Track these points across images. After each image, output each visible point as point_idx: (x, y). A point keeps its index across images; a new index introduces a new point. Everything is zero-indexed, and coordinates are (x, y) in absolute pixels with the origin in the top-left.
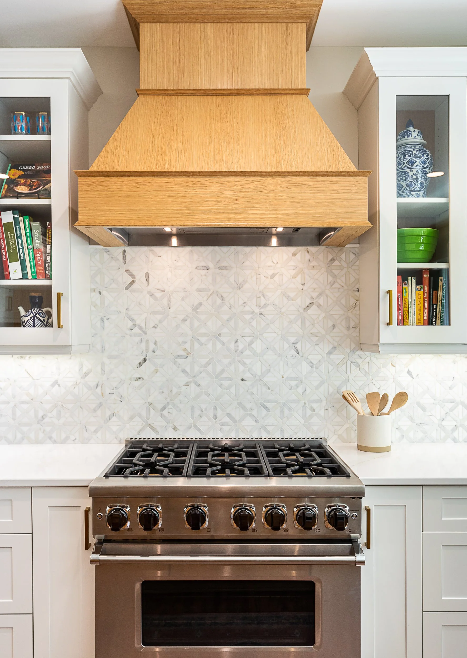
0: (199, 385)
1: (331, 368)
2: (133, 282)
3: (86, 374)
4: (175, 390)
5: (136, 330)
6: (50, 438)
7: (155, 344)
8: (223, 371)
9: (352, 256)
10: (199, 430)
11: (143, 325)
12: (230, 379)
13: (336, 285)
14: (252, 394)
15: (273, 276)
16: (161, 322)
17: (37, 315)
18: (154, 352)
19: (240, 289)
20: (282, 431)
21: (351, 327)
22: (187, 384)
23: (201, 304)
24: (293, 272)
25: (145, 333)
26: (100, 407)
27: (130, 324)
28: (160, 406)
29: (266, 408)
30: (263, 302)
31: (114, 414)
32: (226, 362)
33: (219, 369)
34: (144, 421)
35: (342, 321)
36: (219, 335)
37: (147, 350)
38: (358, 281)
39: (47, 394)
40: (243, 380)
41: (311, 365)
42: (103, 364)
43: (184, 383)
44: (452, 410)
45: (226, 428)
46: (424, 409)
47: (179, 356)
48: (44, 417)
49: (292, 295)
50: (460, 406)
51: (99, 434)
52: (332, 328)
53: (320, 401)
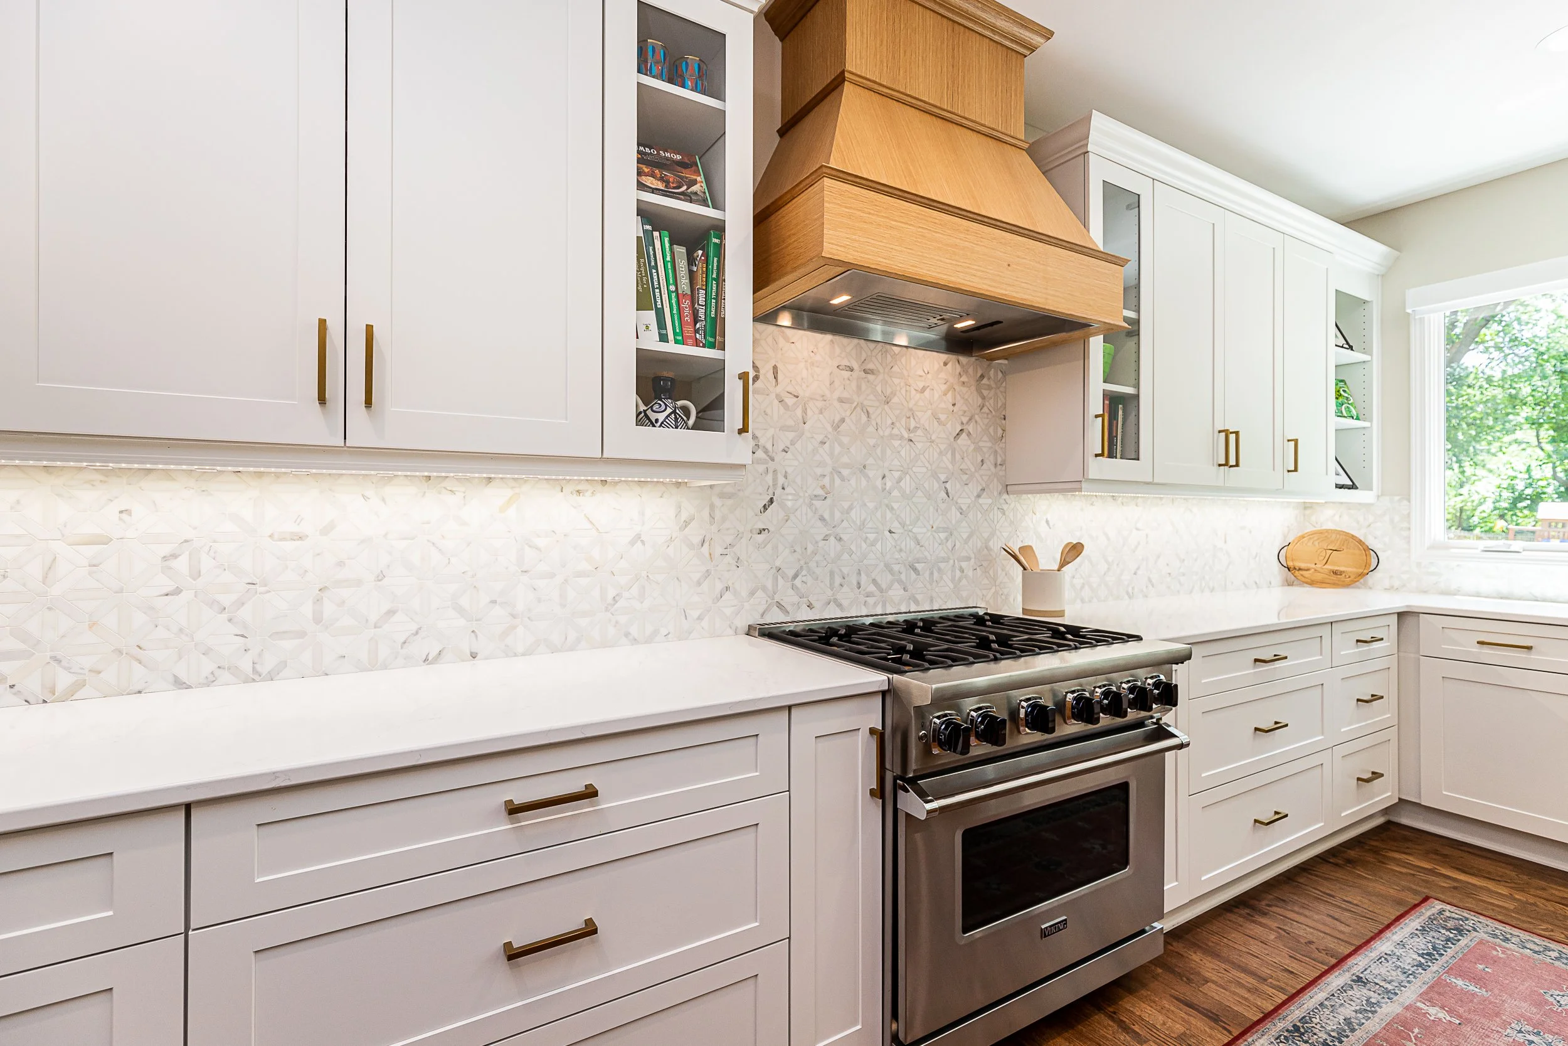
0: (840, 539)
1: (979, 516)
2: (756, 378)
3: (687, 523)
4: (810, 548)
5: (760, 454)
6: (627, 635)
7: (786, 477)
8: (868, 519)
9: (1000, 375)
10: (840, 605)
11: (769, 446)
12: (876, 531)
13: (985, 410)
14: (900, 551)
15: (923, 390)
16: (793, 443)
18: (783, 488)
19: (888, 403)
21: (998, 463)
22: (825, 539)
23: (843, 420)
24: (944, 387)
25: (773, 460)
26: (706, 577)
27: (752, 443)
28: (791, 573)
29: (915, 570)
30: (913, 424)
31: (727, 588)
32: (871, 506)
34: (769, 597)
35: (990, 456)
36: (864, 467)
37: (775, 485)
38: (1004, 406)
39: (622, 558)
40: (890, 532)
41: (961, 511)
42: (712, 507)
43: (822, 537)
45: (871, 600)
47: (815, 496)
48: (617, 598)
49: (943, 417)
51: (705, 623)
52: (981, 463)
53: (968, 559)
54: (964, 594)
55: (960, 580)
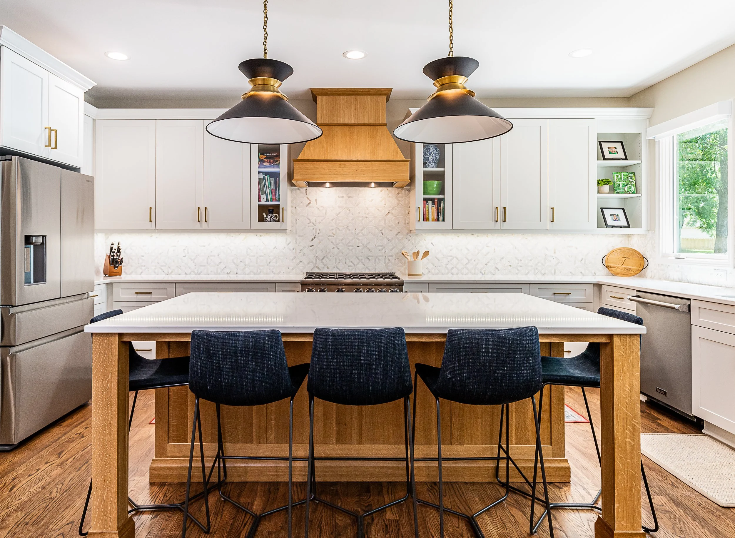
0: (339, 249)
1: (397, 241)
2: (310, 203)
3: (289, 244)
4: (328, 251)
5: (311, 224)
6: (273, 272)
7: (320, 230)
9: (407, 192)
10: (338, 268)
11: (314, 222)
12: (353, 246)
13: (400, 205)
14: (362, 253)
15: (372, 201)
16: (322, 221)
18: (319, 234)
19: (357, 206)
20: (375, 269)
22: (333, 248)
23: (340, 213)
24: (381, 199)
25: (315, 226)
26: (295, 258)
27: (308, 221)
28: (321, 258)
29: (368, 259)
30: (367, 212)
31: (301, 262)
32: (350, 238)
33: (348, 241)
34: (314, 265)
35: (402, 221)
36: (348, 226)
37: (316, 233)
38: (410, 203)
39: (271, 252)
40: (358, 246)
41: (389, 240)
42: (296, 239)
44: (451, 260)
45: (350, 268)
46: (439, 260)
47: (330, 236)
48: (270, 262)
49: (380, 209)
50: (455, 259)
51: (294, 270)
52: (398, 223)
53: (392, 256)
54: (390, 268)
55: (388, 263)
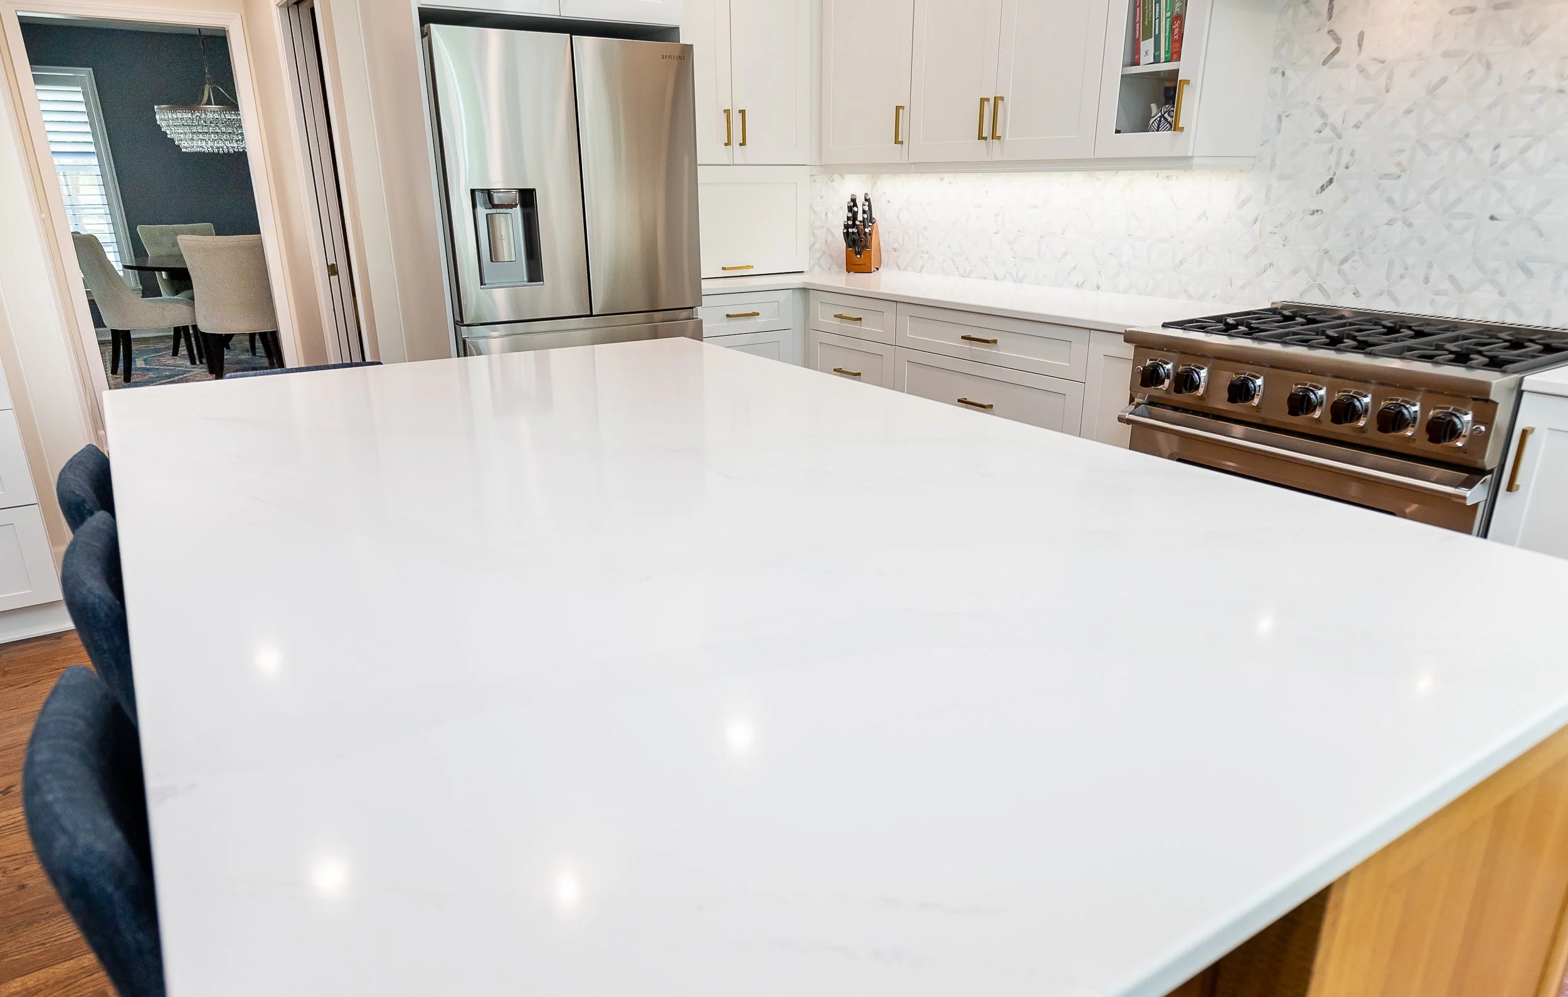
0: (1410, 225)
2: (1337, 50)
4: (1368, 232)
5: (1327, 133)
7: (1352, 154)
8: (1459, 200)
10: (1395, 299)
11: (1338, 124)
12: (1469, 217)
14: (1505, 244)
16: (1368, 116)
17: (1166, 115)
18: (1347, 167)
19: (1528, 43)
22: (1390, 223)
23: (1444, 80)
25: (1339, 137)
26: (1254, 253)
27: (1319, 122)
28: (1340, 257)
29: (1527, 271)
31: (1271, 265)
32: (1468, 184)
33: (1453, 197)
34: (1312, 278)
36: (1467, 136)
39: (1190, 230)
40: (1492, 218)
42: (1269, 188)
43: (1386, 220)
45: (1443, 300)
47: (1386, 175)
48: (1183, 261)
